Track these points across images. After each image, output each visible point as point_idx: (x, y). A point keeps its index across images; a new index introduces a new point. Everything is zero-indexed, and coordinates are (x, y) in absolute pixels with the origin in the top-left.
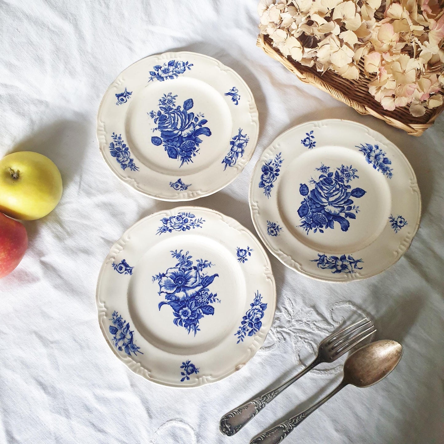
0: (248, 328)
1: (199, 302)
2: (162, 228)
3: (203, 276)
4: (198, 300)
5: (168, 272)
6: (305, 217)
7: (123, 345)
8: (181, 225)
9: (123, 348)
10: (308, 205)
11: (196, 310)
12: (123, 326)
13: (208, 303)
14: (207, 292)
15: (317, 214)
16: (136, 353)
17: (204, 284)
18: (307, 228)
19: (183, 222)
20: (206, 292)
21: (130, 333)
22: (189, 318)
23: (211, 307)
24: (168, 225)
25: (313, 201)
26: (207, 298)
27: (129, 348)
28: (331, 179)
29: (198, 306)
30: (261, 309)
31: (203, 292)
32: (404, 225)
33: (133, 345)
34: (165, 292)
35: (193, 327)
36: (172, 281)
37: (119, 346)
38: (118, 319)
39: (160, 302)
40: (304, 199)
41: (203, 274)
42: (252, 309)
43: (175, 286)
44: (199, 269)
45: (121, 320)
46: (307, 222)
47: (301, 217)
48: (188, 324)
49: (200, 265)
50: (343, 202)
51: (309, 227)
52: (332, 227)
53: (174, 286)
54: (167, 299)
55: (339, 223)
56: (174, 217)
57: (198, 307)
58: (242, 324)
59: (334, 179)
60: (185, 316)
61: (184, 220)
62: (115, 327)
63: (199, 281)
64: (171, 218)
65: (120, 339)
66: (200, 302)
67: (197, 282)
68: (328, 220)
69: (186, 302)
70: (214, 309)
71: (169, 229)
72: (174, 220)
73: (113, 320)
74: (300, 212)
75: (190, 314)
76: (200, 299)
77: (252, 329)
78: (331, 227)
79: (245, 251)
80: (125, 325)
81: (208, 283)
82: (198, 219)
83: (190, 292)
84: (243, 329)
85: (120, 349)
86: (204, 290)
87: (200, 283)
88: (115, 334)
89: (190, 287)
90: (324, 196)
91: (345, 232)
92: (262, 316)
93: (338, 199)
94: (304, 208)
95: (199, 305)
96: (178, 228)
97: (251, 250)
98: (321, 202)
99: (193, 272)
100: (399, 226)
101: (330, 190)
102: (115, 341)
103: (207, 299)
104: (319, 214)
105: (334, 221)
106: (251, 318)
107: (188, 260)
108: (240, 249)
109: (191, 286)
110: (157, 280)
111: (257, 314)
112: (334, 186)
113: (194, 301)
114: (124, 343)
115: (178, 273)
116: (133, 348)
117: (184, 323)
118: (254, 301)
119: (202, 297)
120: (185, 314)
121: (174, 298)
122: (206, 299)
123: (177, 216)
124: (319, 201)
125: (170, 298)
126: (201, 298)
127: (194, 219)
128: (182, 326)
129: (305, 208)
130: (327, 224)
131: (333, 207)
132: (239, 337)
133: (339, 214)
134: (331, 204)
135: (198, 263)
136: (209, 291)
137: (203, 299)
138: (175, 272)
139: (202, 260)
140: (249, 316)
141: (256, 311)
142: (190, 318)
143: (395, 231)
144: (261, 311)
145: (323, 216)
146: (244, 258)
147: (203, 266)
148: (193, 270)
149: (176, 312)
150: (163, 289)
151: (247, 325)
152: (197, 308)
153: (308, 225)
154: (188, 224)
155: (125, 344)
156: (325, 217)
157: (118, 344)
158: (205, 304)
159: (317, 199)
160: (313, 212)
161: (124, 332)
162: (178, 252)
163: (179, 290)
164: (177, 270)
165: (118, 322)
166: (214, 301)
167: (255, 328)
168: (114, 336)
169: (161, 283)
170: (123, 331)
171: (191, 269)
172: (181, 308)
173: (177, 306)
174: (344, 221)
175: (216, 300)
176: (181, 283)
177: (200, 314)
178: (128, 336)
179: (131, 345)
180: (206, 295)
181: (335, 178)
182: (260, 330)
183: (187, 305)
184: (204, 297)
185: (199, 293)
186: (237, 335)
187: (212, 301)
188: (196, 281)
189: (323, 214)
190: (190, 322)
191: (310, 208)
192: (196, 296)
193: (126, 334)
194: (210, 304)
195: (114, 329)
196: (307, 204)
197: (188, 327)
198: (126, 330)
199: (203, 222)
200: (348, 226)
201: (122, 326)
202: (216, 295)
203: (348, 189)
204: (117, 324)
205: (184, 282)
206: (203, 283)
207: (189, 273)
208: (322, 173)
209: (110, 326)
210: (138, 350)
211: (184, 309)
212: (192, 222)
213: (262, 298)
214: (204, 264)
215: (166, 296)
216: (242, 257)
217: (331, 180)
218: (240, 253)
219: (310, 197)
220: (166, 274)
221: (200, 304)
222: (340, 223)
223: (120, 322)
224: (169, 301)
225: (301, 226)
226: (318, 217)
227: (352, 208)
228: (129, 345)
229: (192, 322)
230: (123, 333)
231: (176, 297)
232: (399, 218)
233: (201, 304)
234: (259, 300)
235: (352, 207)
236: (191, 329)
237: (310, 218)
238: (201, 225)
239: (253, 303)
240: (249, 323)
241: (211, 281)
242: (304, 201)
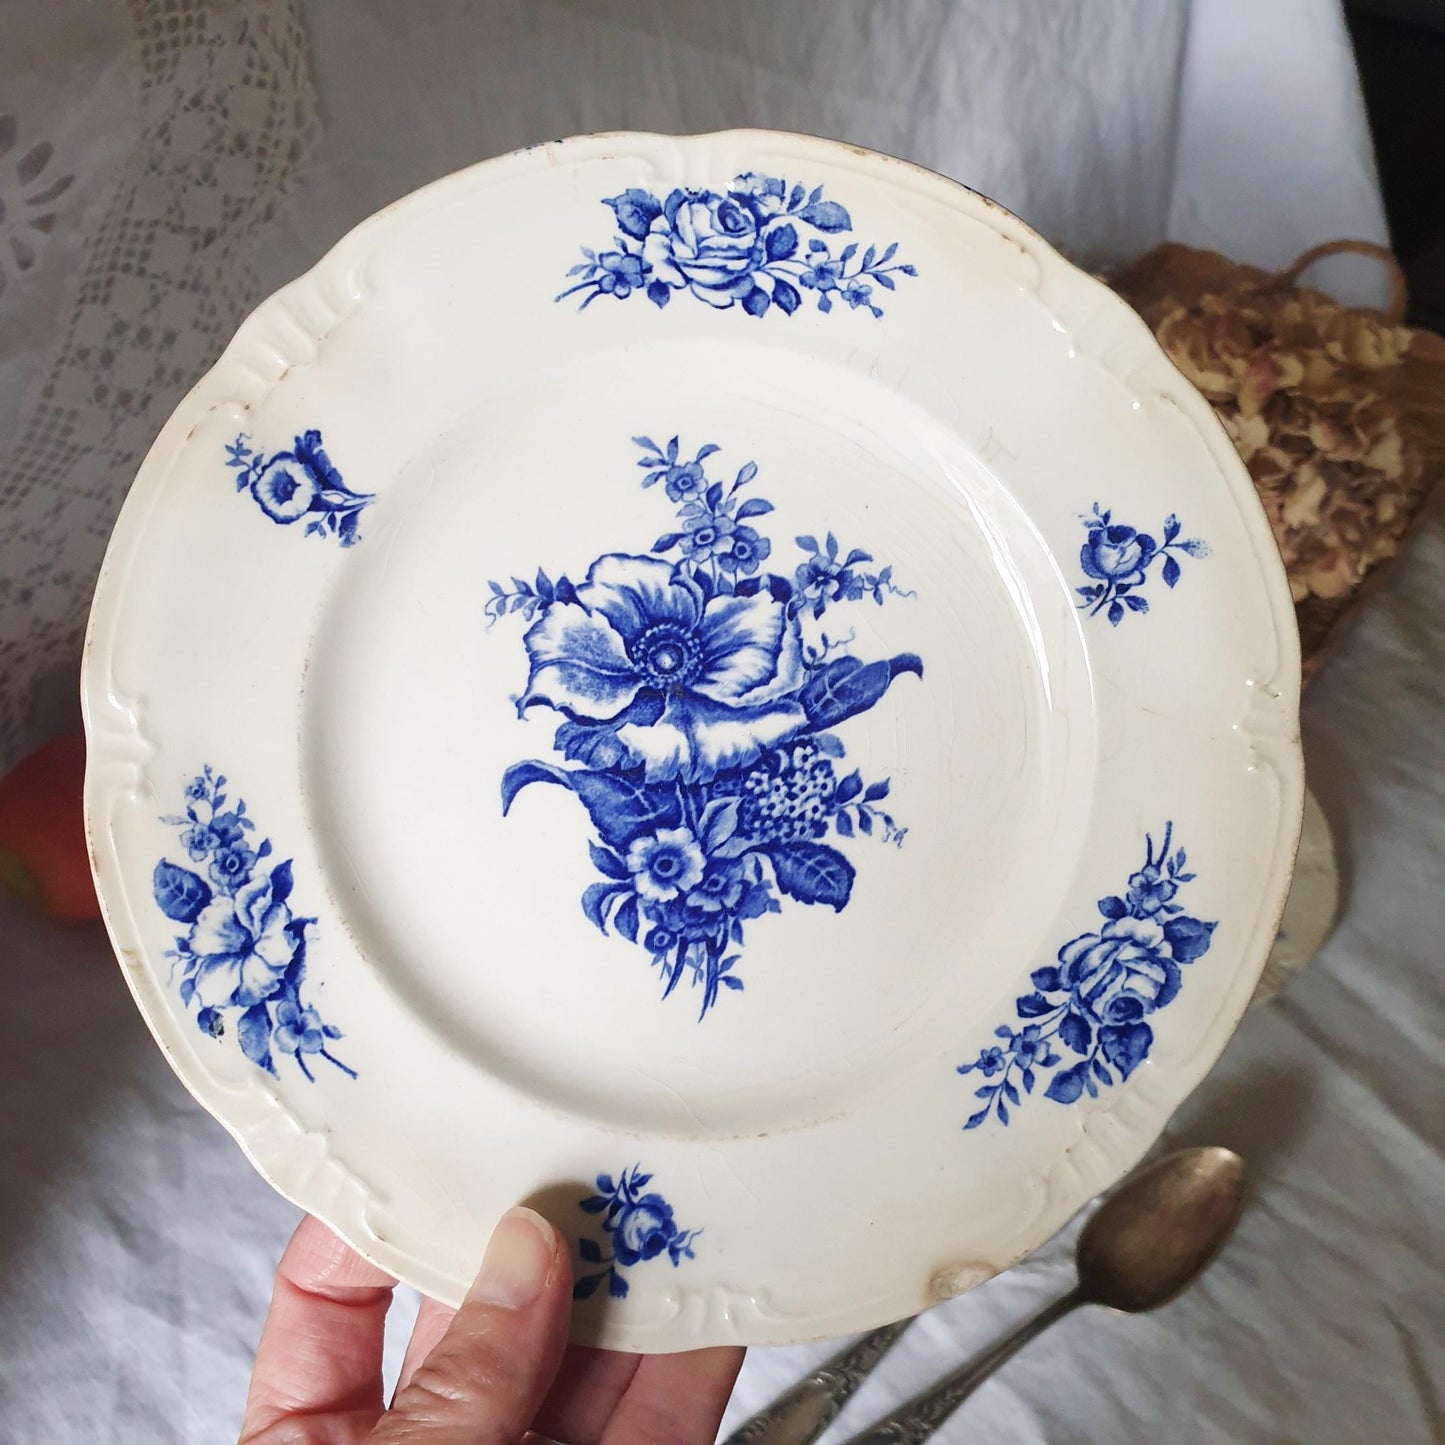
0: (1058, 1046)
1: (765, 812)
2: (610, 262)
3: (820, 650)
4: (763, 802)
5: (600, 575)
7: (236, 997)
8: (740, 265)
9: (231, 1017)
11: (738, 861)
12: (252, 874)
13: (820, 828)
14: (827, 763)
16: (314, 1061)
17: (817, 707)
19: (761, 245)
20: (822, 756)
21: (287, 928)
22: (683, 896)
23: (840, 859)
24: (654, 251)
26: (824, 801)
27: (270, 1023)
29: (756, 835)
30: (1166, 951)
31: (805, 758)
33: (301, 1011)
34: (556, 702)
35: (700, 960)
36: (616, 642)
37: (207, 1004)
38: (219, 827)
39: (515, 759)
41: (824, 639)
42: (1109, 933)
43: (631, 678)
44: (806, 600)
45: (239, 836)
48: (673, 935)
49: (816, 575)
53: (620, 678)
54: (562, 754)
56: (705, 199)
57: (754, 842)
58: (1022, 1014)
60: (662, 881)
61: (766, 230)
62: (195, 877)
63: (788, 677)
64: (679, 199)
65: (216, 959)
66: (775, 813)
67: (774, 683)
69: (685, 797)
70: (852, 873)
71: (651, 278)
72: (700, 221)
73: (189, 827)
75: (695, 876)
76: (774, 798)
77: (1082, 1058)
79: (1145, 543)
80: (261, 872)
81: (839, 707)
82: (871, 252)
83: (723, 740)
84: (1019, 1043)
85: (208, 1019)
86: (809, 742)
87: (789, 695)
88: (191, 918)
89: (724, 707)
92: (1165, 993)
95: (764, 832)
96: (716, 287)
97: (1186, 546)
99: (760, 616)
102: (184, 963)
103: (822, 808)
106: (1085, 989)
107: (743, 522)
108: (1114, 522)
109: (732, 702)
110: (519, 612)
111: (1131, 972)
113: (735, 801)
114: (243, 990)
115: (660, 594)
116: (299, 1029)
117: (646, 925)
118: (1129, 889)
119: (791, 786)
120: (664, 864)
121: (607, 756)
122: (815, 801)
123: (724, 195)
125: (586, 748)
126: (784, 789)
127: (836, 243)
128: (634, 939)
132: (988, 1090)
135: (806, 556)
136: (842, 755)
137: (797, 802)
138: (644, 589)
139: (832, 544)
140: (1078, 972)
141: (1128, 953)
142: (693, 901)
144: (1163, 964)
146: (1122, 589)
147: (834, 586)
148: (764, 597)
149: (611, 849)
150: (549, 683)
151: (1050, 1024)
152: (745, 844)
154: (791, 270)
155: (249, 993)
157: (199, 988)
158: (803, 830)
161: (251, 918)
162: (686, 456)
163: (648, 711)
164: (655, 578)
165: (222, 845)
166: (865, 823)
167: (1100, 1057)
168: (183, 930)
169: (538, 642)
170: (248, 910)
171: (748, 588)
172: (647, 830)
173: (620, 810)
175: (877, 823)
176: (673, 670)
177: (762, 887)
178: (276, 947)
179: (285, 1005)
180: (820, 780)
182: (1134, 1075)
183: (689, 818)
184: (803, 789)
185: (778, 758)
186: (977, 1073)
187: (848, 821)
188: (773, 674)
190: (690, 926)
192: (755, 775)
193: (262, 930)
194: (832, 838)
195: (188, 884)
197: (672, 955)
198: (263, 902)
199: (898, 277)
201: (242, 876)
202: (879, 792)
204: (210, 858)
205: (689, 664)
206: (811, 695)
207: (731, 611)
209: (166, 865)
210: (326, 1049)
211: (664, 836)
212: (819, 258)
213: (1188, 878)
214: (841, 577)
215: (560, 733)
216: (1111, 578)
218: (1104, 550)
220: (581, 587)
221: (769, 823)
223: (234, 845)
224: (577, 765)
228: (271, 1006)
229: (699, 926)
230: (244, 920)
231: (625, 749)
233: (778, 827)
234: (1168, 889)
236: (688, 972)
238: (879, 295)
239: (1123, 897)
240: (1070, 1017)
241: (868, 694)
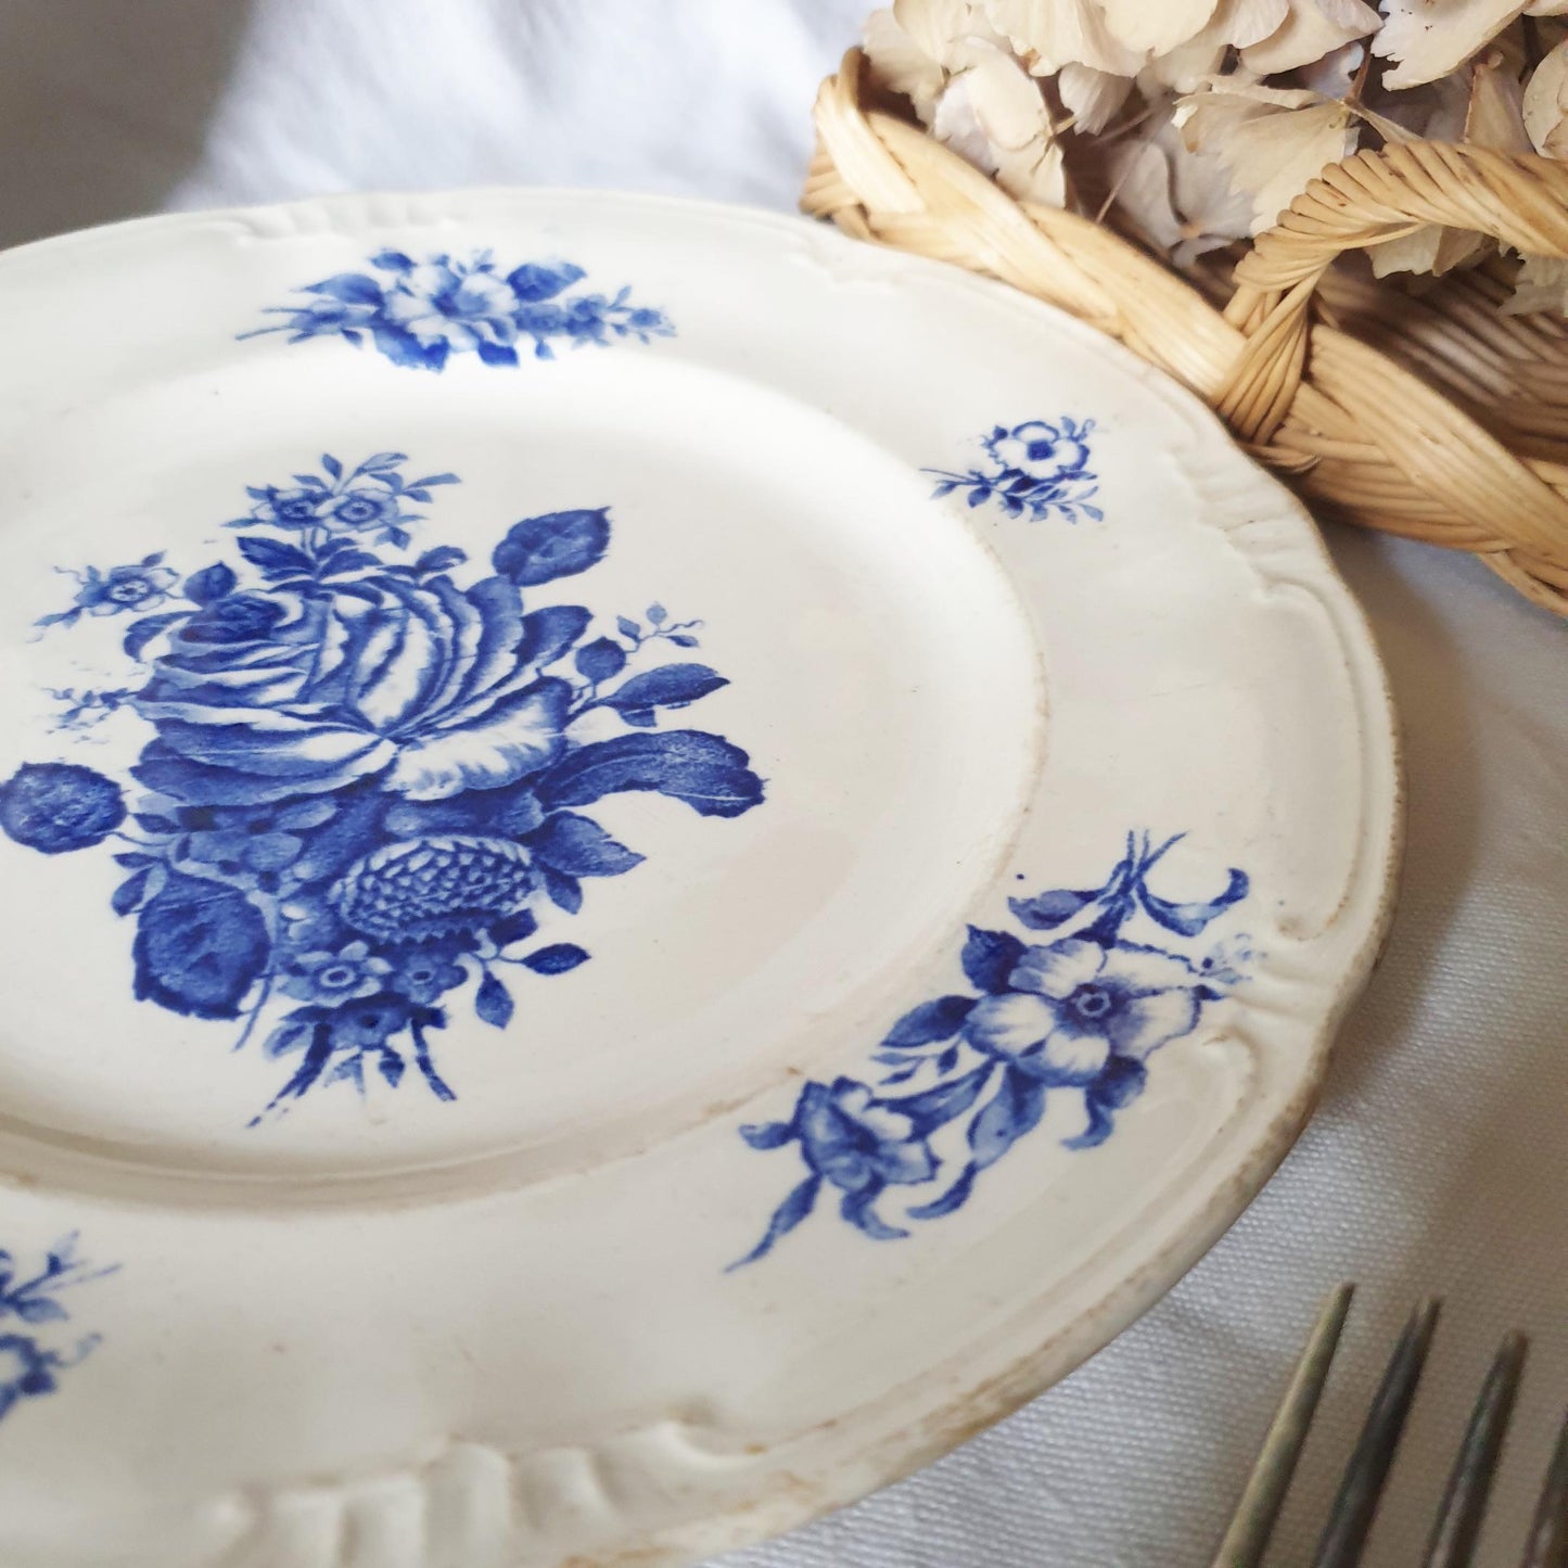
6: (270, 977)
10: (211, 873)
15: (367, 872)
18: (381, 1045)
25: (221, 819)
28: (240, 600)
32: (1085, 442)
40: (123, 859)
46: (334, 1002)
47: (224, 1009)
50: (504, 661)
51: (397, 1029)
52: (609, 856)
55: (634, 795)
59: (270, 585)
68: (523, 839)
74: (170, 980)
78: (604, 869)
90: (292, 724)
91: (754, 811)
93: (437, 667)
94: (184, 927)
98: (309, 777)
100: (1058, 478)
101: (308, 661)
104: (391, 864)
105: (579, 811)
112: (315, 618)
124: (282, 779)
129: (203, 918)
130: (544, 868)
131: (463, 735)
133: (561, 745)
134: (427, 728)
143: (1072, 518)
145: (444, 843)
153: (372, 1023)
156: (468, 842)
159: (253, 778)
160: (313, 890)
174: (662, 752)
181: (268, 578)
189: (425, 831)
191: (243, 882)
196: (189, 879)
200: (727, 761)
203: (449, 572)
208: (129, 617)
217: (251, 607)
219: (167, 806)
222: (650, 786)
225: (302, 1080)
226: (405, 882)
227: (626, 643)
232: (1001, 446)
235: (613, 634)
237: (334, 947)
242: (141, 878)
